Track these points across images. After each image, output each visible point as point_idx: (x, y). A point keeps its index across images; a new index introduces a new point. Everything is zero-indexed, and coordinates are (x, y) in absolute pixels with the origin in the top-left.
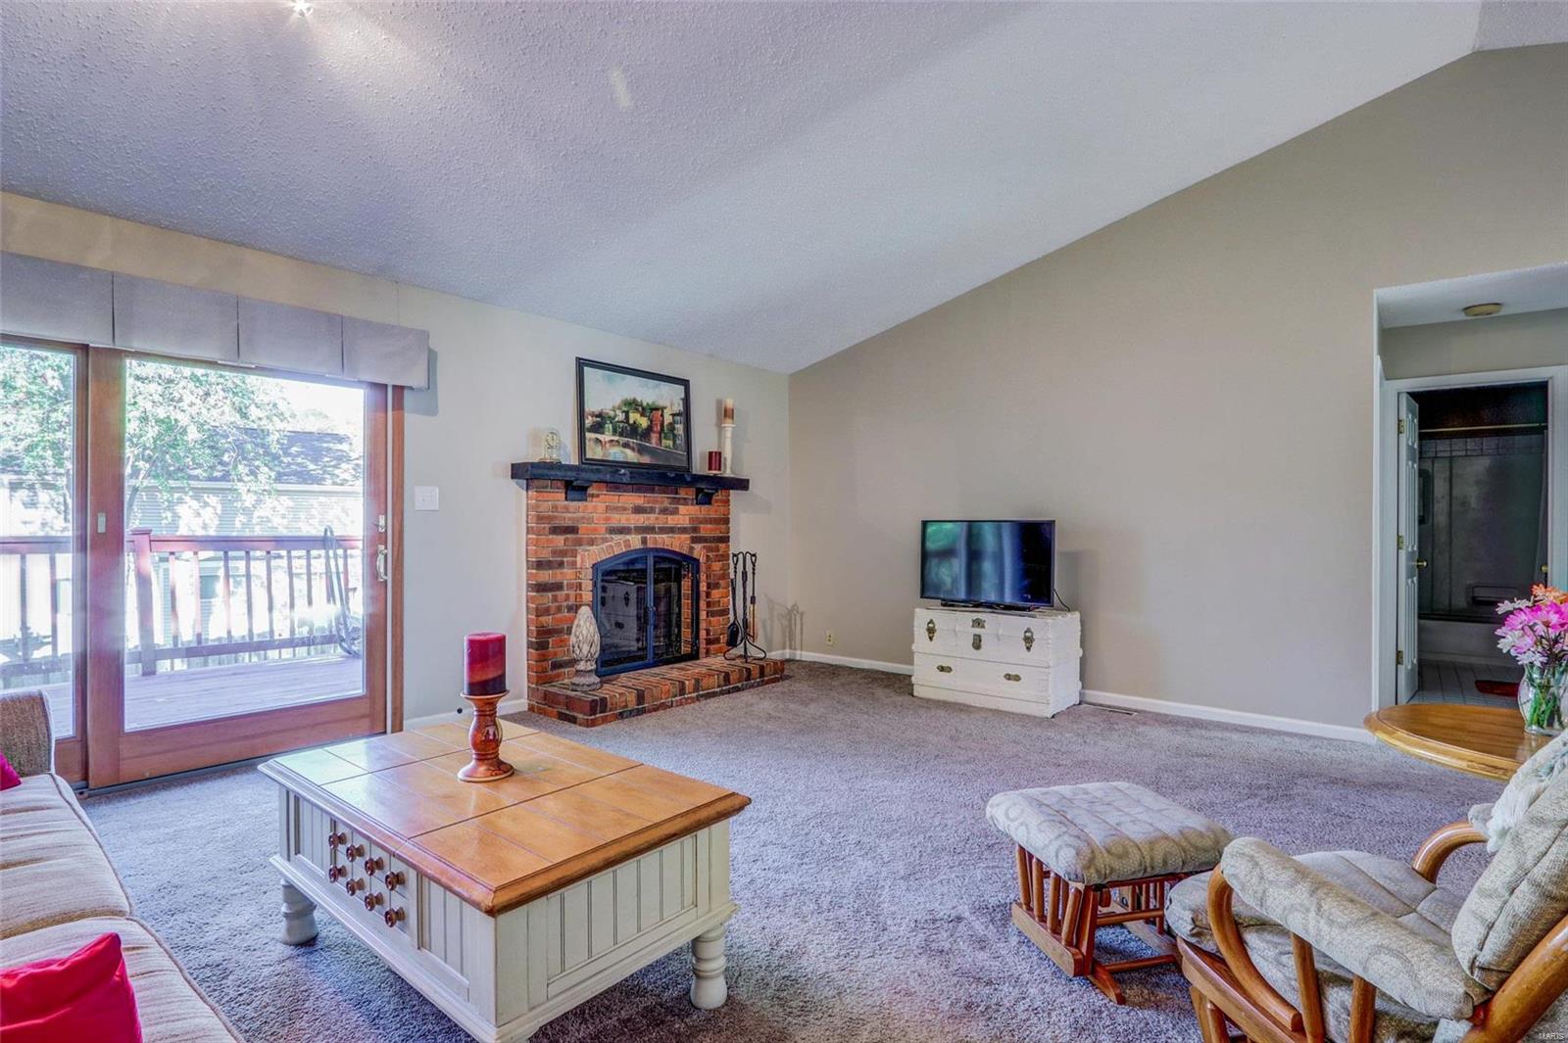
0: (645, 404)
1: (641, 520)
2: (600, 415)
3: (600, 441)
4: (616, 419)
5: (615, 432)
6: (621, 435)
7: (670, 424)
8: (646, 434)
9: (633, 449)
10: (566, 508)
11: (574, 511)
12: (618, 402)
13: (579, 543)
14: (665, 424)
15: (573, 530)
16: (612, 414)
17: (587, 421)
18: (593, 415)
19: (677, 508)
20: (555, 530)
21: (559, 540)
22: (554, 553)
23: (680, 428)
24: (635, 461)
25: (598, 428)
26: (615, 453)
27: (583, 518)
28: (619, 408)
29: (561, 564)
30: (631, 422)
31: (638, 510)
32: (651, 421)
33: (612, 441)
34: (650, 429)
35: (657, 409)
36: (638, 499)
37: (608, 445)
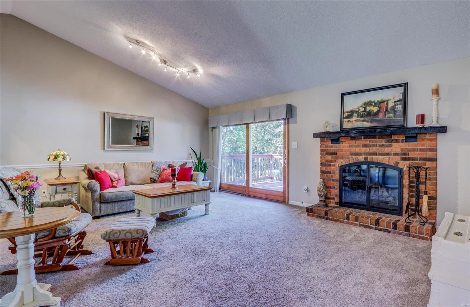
0: (376, 102)
1: (367, 150)
2: (351, 111)
3: (351, 121)
4: (359, 111)
5: (358, 116)
6: (361, 117)
7: (393, 106)
8: (376, 114)
9: (368, 122)
10: (332, 147)
11: (335, 147)
12: (361, 104)
13: (337, 158)
14: (389, 107)
15: (335, 154)
16: (357, 110)
17: (344, 115)
18: (347, 112)
19: (392, 145)
20: (327, 154)
21: (329, 157)
22: (327, 161)
23: (399, 107)
24: (369, 126)
25: (350, 116)
26: (357, 125)
27: (339, 149)
28: (361, 107)
29: (330, 165)
30: (367, 110)
31: (366, 146)
32: (380, 108)
33: (356, 120)
34: (379, 111)
35: (384, 102)
36: (367, 142)
37: (354, 122)
